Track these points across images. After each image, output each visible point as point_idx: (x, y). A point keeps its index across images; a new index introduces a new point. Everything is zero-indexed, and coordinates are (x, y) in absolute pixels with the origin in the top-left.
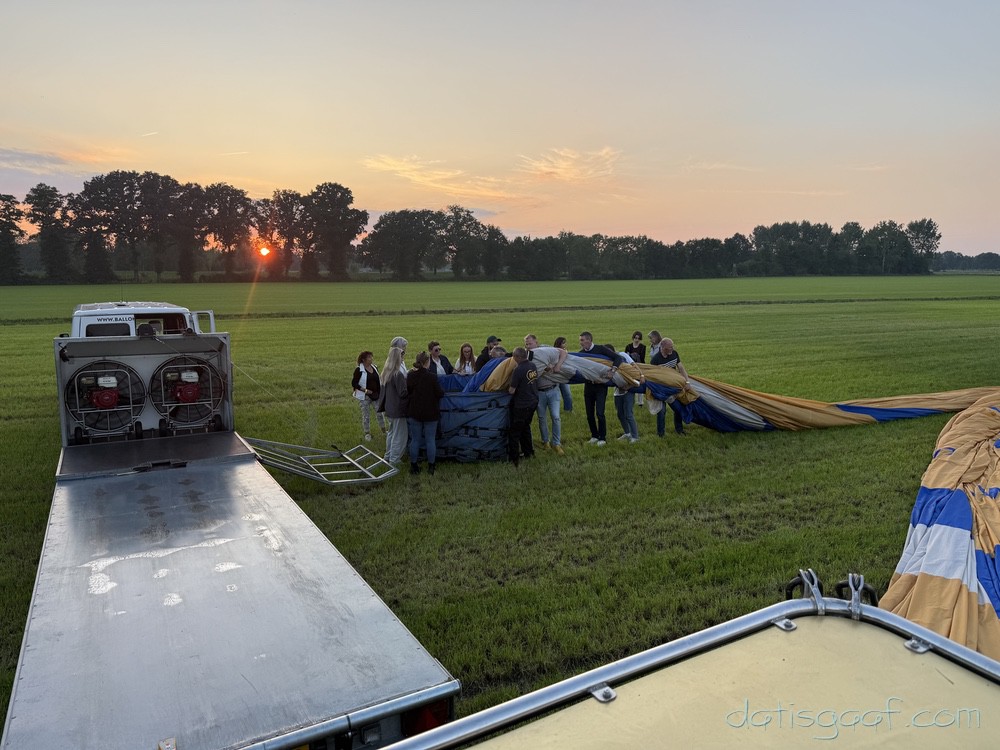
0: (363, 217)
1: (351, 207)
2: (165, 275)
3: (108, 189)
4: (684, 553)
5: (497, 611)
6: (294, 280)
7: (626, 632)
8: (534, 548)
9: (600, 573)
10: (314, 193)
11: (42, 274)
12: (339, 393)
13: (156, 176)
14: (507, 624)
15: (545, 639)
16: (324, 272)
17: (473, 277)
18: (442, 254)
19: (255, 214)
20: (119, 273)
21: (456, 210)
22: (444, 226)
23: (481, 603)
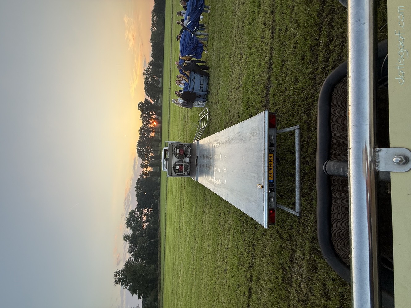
0: (146, 100)
1: (144, 103)
2: (160, 145)
3: (141, 154)
4: (247, 18)
5: (248, 89)
6: (162, 118)
7: (266, 47)
8: (234, 72)
9: (246, 52)
10: (141, 111)
11: (159, 167)
12: (187, 115)
13: (137, 145)
14: (253, 87)
15: (260, 76)
16: (160, 111)
17: (162, 72)
18: (156, 80)
19: (146, 125)
20: (159, 154)
21: (144, 74)
22: (148, 78)
23: (245, 93)
